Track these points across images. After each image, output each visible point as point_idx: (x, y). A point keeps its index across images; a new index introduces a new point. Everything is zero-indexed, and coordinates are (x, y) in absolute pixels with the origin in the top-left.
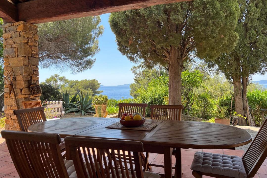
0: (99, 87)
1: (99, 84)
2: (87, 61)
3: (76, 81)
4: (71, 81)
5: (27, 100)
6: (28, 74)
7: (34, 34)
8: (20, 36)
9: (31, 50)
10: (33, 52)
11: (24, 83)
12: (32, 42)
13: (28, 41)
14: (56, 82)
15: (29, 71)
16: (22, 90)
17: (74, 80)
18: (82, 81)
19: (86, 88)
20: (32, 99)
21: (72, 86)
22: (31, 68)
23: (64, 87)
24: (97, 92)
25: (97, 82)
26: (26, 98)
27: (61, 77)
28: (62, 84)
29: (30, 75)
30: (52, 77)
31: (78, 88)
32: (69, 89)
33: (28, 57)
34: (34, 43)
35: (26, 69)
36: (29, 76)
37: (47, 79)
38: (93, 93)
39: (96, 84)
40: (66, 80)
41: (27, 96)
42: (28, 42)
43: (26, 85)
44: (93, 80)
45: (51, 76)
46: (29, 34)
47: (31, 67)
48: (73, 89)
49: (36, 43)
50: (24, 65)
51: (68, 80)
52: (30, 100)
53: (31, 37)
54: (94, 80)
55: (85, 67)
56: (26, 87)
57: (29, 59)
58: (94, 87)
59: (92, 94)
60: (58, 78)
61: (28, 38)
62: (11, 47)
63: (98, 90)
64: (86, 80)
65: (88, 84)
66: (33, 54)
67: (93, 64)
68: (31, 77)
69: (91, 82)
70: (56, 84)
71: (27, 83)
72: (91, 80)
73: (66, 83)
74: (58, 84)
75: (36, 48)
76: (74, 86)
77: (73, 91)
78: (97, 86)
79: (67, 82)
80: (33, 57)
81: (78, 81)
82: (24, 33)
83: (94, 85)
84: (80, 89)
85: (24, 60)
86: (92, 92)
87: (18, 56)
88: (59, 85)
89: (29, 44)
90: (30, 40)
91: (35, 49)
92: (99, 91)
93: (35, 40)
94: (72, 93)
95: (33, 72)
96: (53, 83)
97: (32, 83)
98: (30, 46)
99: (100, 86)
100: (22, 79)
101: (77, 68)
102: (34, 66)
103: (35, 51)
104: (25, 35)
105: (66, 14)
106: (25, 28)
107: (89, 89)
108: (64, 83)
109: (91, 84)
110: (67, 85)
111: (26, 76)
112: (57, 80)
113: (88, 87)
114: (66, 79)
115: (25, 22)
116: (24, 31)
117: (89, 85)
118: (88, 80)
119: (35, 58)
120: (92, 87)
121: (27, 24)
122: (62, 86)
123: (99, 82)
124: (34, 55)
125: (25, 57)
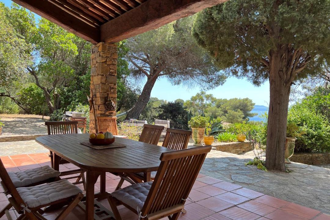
0: (252, 108)
1: (254, 104)
2: (219, 76)
3: (224, 100)
4: (219, 99)
5: (103, 116)
6: (105, 91)
7: (113, 53)
8: (100, 56)
9: (109, 69)
10: (111, 71)
11: (101, 100)
12: (111, 60)
13: (107, 60)
14: (202, 100)
15: (106, 88)
16: (99, 106)
17: (222, 99)
18: (231, 99)
19: (235, 108)
20: (108, 116)
21: (218, 106)
22: (108, 86)
23: (210, 106)
24: (250, 114)
25: (251, 101)
26: (101, 114)
27: (208, 95)
28: (208, 102)
29: (107, 92)
30: (198, 95)
31: (225, 109)
32: (215, 109)
33: (106, 76)
34: (113, 62)
35: (103, 86)
36: (105, 93)
37: (193, 97)
38: (244, 116)
39: (249, 104)
40: (212, 99)
41: (103, 112)
42: (106, 62)
43: (102, 101)
44: (245, 100)
45: (196, 94)
46: (108, 53)
47: (108, 84)
48: (220, 109)
49: (115, 62)
50: (101, 83)
51: (215, 98)
52: (106, 116)
53: (110, 56)
54: (247, 99)
55: (217, 84)
56: (102, 103)
57: (106, 78)
58: (246, 108)
59: (242, 117)
60: (205, 96)
61: (106, 57)
62: (95, 67)
63: (251, 112)
64: (236, 99)
65: (238, 104)
66: (111, 72)
67: (226, 79)
68: (108, 94)
69: (242, 101)
70: (201, 103)
71: (104, 100)
72: (243, 99)
73: (212, 102)
74: (204, 102)
75: (115, 67)
76: (221, 106)
77: (220, 112)
78: (250, 107)
79: (214, 100)
80: (111, 75)
81: (226, 99)
82: (103, 52)
83: (246, 106)
84: (228, 109)
85: (102, 78)
86: (242, 114)
87: (98, 74)
88: (205, 104)
89: (107, 63)
90: (108, 59)
91: (113, 67)
92: (252, 114)
93: (114, 59)
94: (218, 114)
95: (111, 90)
96: (199, 102)
97: (108, 100)
98: (108, 65)
99: (254, 107)
100: (99, 96)
101: (207, 85)
102: (111, 83)
103: (113, 70)
104: (103, 55)
105: (128, 31)
106: (104, 48)
107: (239, 110)
108: (211, 102)
109: (243, 103)
110: (214, 105)
111: (102, 93)
112: (204, 98)
113: (238, 108)
114: (213, 97)
115: (104, 43)
116: (103, 51)
117: (240, 105)
118: (238, 98)
119: (113, 76)
120: (243, 108)
121: (106, 44)
122: (208, 105)
123: (253, 102)
124: (113, 73)
125: (103, 75)
